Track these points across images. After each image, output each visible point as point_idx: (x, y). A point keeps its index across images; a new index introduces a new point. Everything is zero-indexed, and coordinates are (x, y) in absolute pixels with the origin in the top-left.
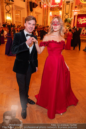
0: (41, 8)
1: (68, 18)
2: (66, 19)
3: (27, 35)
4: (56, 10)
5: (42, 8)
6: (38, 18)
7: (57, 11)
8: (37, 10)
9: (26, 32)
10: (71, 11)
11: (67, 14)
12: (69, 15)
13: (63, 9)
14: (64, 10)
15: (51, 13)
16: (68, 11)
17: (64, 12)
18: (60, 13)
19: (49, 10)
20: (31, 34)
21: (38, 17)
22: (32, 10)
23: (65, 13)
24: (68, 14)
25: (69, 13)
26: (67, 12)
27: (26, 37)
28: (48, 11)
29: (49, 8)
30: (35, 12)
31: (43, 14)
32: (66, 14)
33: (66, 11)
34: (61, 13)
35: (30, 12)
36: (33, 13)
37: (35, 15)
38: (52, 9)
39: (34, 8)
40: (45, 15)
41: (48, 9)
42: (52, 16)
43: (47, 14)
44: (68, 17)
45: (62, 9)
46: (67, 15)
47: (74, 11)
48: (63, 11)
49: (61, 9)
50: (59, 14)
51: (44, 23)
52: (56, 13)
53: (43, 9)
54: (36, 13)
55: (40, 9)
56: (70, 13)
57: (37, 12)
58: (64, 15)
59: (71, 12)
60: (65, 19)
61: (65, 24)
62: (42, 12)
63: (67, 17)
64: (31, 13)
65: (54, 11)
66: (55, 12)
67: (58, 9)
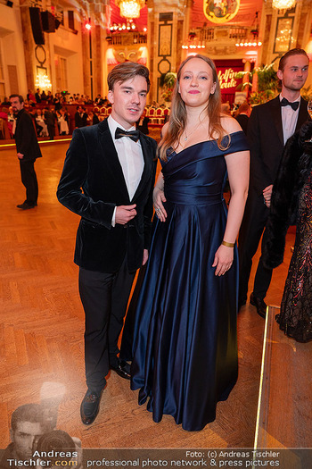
0: (76, 33)
1: (169, 71)
2: (163, 76)
3: (119, 133)
4: (128, 42)
5: (79, 33)
6: (66, 71)
7: (131, 46)
8: (59, 39)
9: (113, 124)
10: (179, 49)
11: (165, 59)
12: (173, 59)
13: (152, 41)
14: (156, 43)
15: (110, 54)
16: (169, 46)
17: (156, 50)
18: (140, 53)
19: (104, 43)
20: (133, 129)
21: (65, 66)
22: (40, 41)
23: (159, 56)
24: (167, 58)
25: (170, 55)
26: (165, 49)
27: (114, 141)
28: (99, 46)
29: (104, 36)
30: (55, 46)
31: (84, 55)
32: (162, 58)
33: (161, 46)
34: (144, 52)
35: (35, 46)
36: (47, 52)
37: (56, 58)
38: (114, 39)
39: (50, 34)
40: (92, 60)
41: (98, 38)
42: (114, 62)
43: (99, 56)
44: (168, 69)
45: (149, 41)
46: (166, 62)
47: (187, 47)
48: (152, 49)
49: (143, 39)
50: (139, 57)
51: (89, 87)
52: (127, 53)
53: (83, 36)
54: (57, 50)
55: (71, 35)
56: (174, 54)
57: (62, 46)
58: (157, 60)
59: (177, 52)
60: (159, 75)
61: (160, 92)
62: (79, 49)
63: (164, 67)
64: (39, 50)
65: (122, 47)
66: (126, 48)
67: (135, 41)
